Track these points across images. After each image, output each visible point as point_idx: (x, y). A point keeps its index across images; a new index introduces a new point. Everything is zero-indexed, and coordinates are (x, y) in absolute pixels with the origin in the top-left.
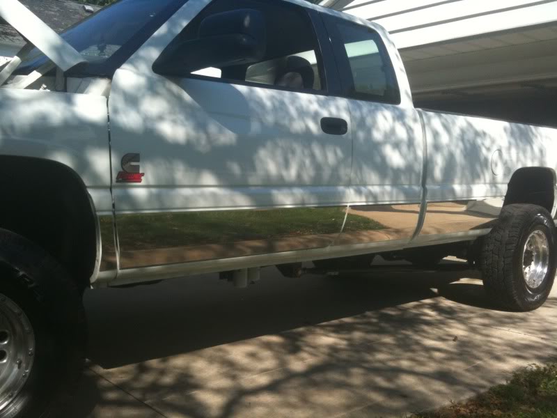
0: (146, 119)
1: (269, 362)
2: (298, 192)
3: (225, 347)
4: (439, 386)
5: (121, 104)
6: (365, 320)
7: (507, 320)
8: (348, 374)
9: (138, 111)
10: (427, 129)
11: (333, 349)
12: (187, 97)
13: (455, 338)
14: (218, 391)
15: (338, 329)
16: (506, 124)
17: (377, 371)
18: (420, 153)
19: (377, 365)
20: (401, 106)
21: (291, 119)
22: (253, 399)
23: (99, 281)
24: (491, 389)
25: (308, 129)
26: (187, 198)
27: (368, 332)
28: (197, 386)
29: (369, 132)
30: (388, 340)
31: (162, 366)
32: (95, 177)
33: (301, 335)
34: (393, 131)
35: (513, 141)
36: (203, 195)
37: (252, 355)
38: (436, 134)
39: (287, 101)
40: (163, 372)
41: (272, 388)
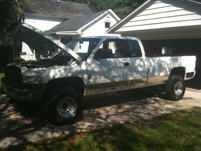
0: (92, 68)
1: (114, 110)
2: (119, 78)
3: (105, 107)
4: (147, 115)
5: (88, 66)
6: (136, 102)
7: (170, 103)
8: (129, 113)
9: (91, 67)
10: (148, 62)
11: (128, 108)
12: (99, 63)
13: (155, 107)
14: (105, 115)
15: (129, 104)
16: (170, 57)
17: (135, 113)
18: (146, 68)
19: (136, 111)
20: (142, 58)
21: (118, 64)
22: (111, 116)
23: (85, 95)
24: (157, 116)
25: (121, 66)
26: (99, 81)
27: (136, 105)
28: (101, 114)
29: (134, 64)
30: (140, 107)
31: (93, 111)
32: (85, 79)
33: (121, 105)
34: (140, 64)
35: (172, 62)
36: (101, 80)
37: (111, 109)
38: (150, 63)
39: (117, 61)
40: (94, 112)
41: (114, 115)
